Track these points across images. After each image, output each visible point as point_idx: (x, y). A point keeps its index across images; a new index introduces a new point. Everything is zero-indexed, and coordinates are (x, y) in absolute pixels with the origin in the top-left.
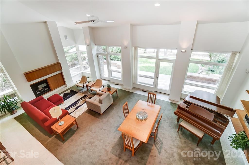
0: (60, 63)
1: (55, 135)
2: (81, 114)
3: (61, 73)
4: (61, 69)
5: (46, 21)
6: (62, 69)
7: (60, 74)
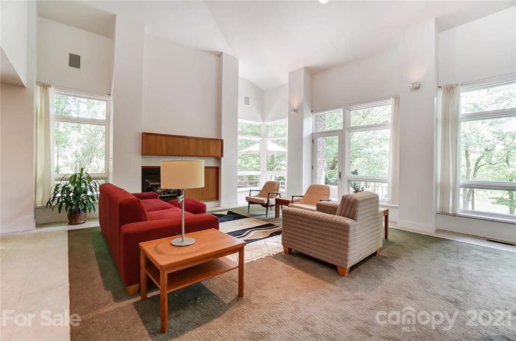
0: (222, 141)
1: (139, 298)
2: (255, 259)
3: (218, 167)
4: (219, 154)
5: (222, 52)
6: (222, 155)
7: (215, 170)
